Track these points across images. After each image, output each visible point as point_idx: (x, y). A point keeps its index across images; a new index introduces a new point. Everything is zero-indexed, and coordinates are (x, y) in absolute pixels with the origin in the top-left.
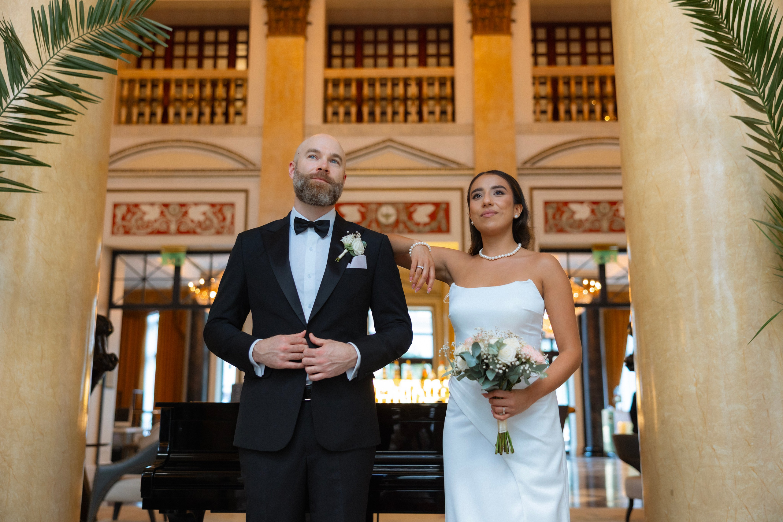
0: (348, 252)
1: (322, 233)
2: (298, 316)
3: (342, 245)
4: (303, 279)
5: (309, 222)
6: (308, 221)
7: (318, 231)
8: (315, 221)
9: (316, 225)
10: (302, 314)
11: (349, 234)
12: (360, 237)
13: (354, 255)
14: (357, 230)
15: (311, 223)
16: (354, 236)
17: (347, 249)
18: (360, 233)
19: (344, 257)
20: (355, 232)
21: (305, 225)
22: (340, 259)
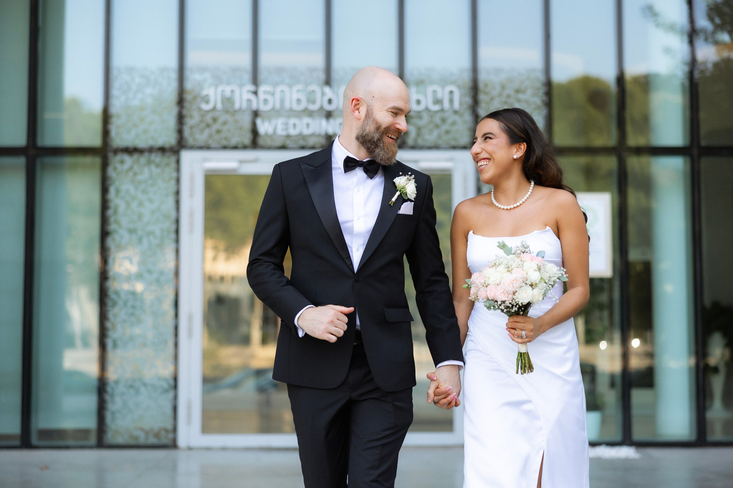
0: (401, 194)
1: (371, 174)
3: (395, 186)
4: (353, 221)
5: (359, 161)
7: (366, 171)
8: (365, 160)
9: (366, 164)
11: (402, 175)
12: (413, 179)
13: (406, 198)
14: (410, 173)
15: (360, 163)
16: (408, 178)
17: (400, 191)
18: (413, 176)
19: (396, 200)
20: (408, 175)
21: (354, 164)
22: (394, 202)
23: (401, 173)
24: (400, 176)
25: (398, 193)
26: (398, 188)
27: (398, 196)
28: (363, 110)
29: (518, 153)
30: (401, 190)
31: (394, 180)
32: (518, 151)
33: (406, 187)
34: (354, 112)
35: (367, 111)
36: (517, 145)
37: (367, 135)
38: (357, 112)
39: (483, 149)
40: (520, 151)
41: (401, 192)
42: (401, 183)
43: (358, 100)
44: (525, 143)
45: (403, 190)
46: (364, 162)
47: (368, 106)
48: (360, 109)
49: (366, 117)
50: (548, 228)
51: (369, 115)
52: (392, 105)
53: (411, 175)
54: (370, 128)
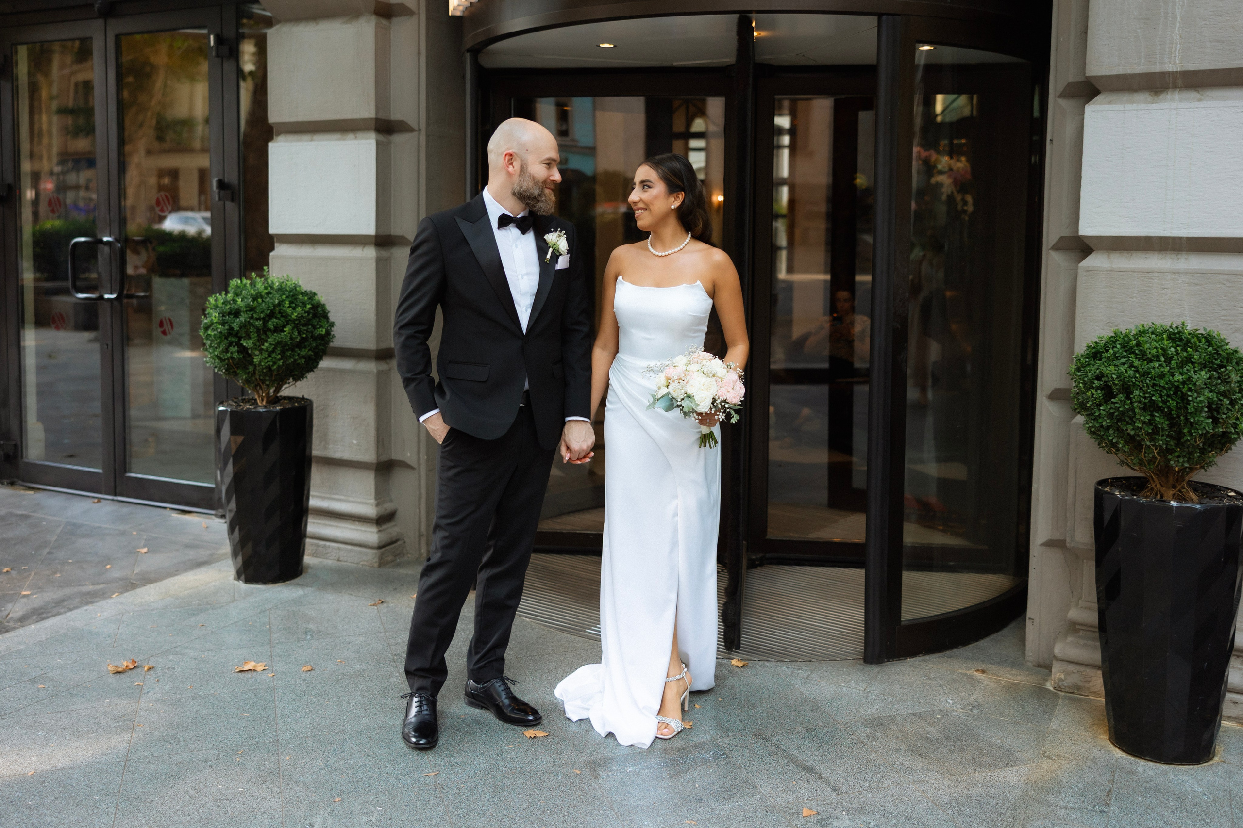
24: (552, 232)
25: (551, 250)
26: (550, 245)
27: (552, 253)
28: (517, 164)
29: (676, 202)
31: (545, 237)
32: (676, 200)
33: (558, 243)
34: (508, 167)
35: (522, 166)
36: (675, 194)
37: (525, 191)
38: (511, 166)
39: (641, 200)
40: (678, 199)
42: (553, 239)
43: (511, 155)
44: (683, 193)
45: (555, 247)
47: (522, 160)
48: (514, 164)
49: (521, 172)
50: (699, 282)
51: (523, 170)
52: (547, 156)
53: (561, 231)
54: (527, 184)
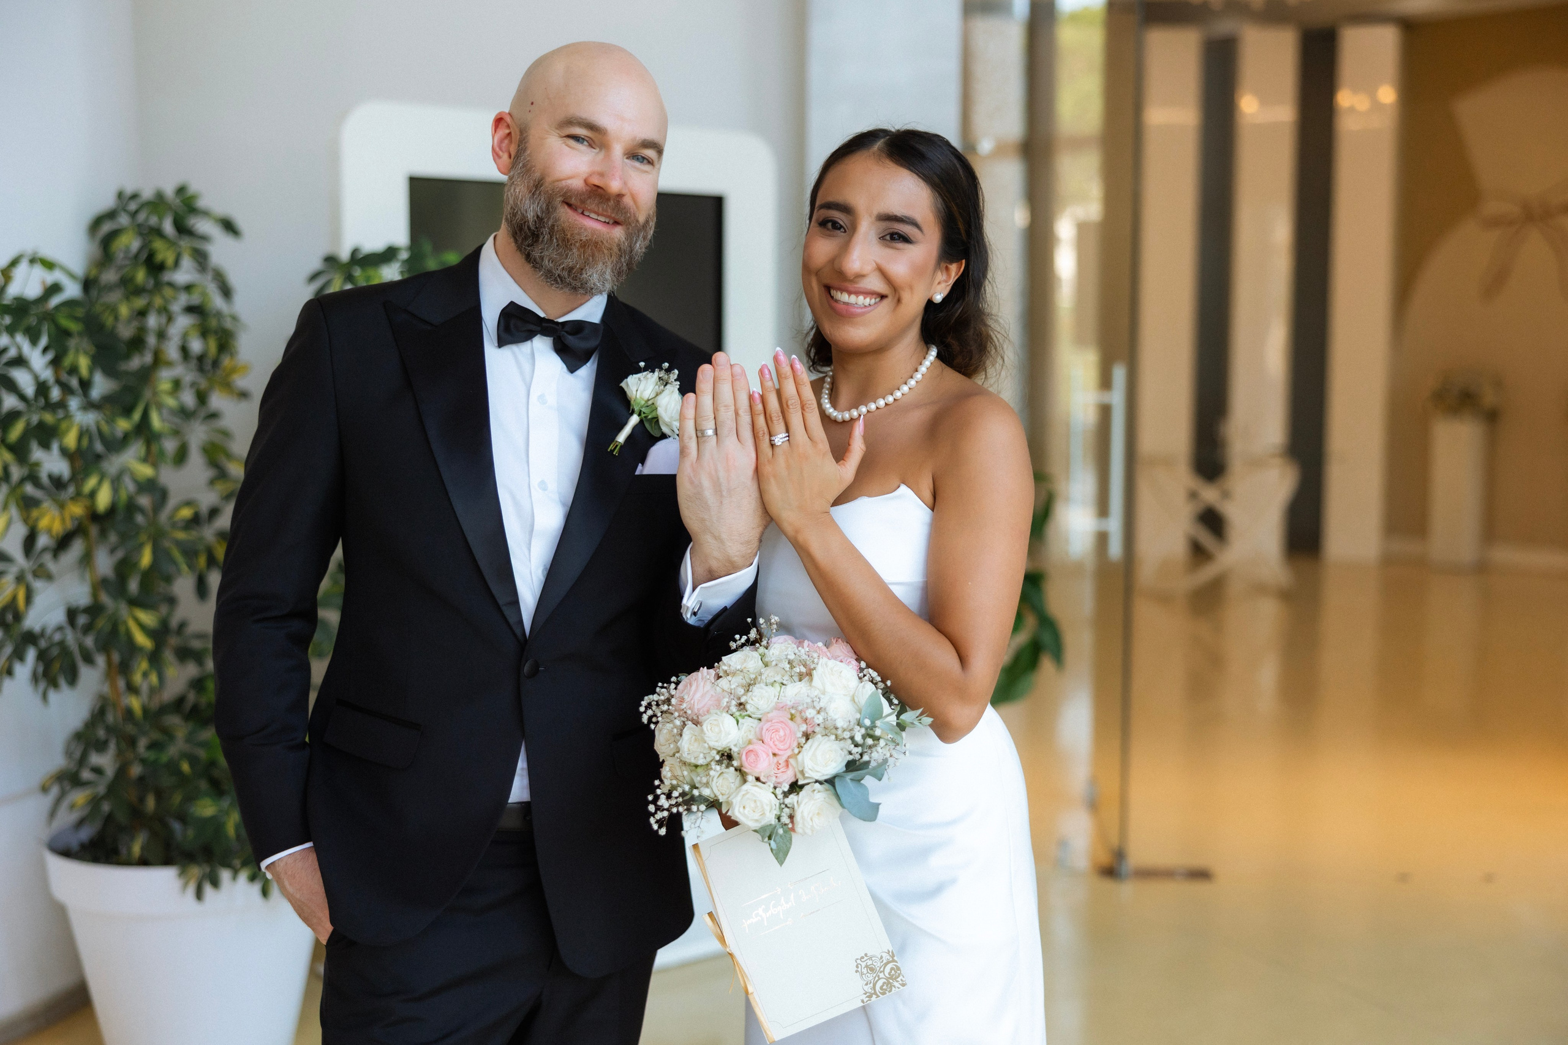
0: (641, 421)
1: (572, 358)
2: (504, 608)
3: (626, 403)
5: (544, 318)
6: (542, 314)
7: (562, 349)
8: (561, 320)
9: (563, 333)
10: (515, 602)
11: (645, 369)
12: (675, 380)
13: (658, 435)
14: (666, 365)
15: (546, 325)
16: (660, 378)
17: (639, 415)
18: (676, 372)
19: (630, 438)
20: (661, 369)
21: (532, 327)
22: (621, 446)
23: (642, 364)
30: (641, 411)
41: (643, 415)
46: (558, 323)
